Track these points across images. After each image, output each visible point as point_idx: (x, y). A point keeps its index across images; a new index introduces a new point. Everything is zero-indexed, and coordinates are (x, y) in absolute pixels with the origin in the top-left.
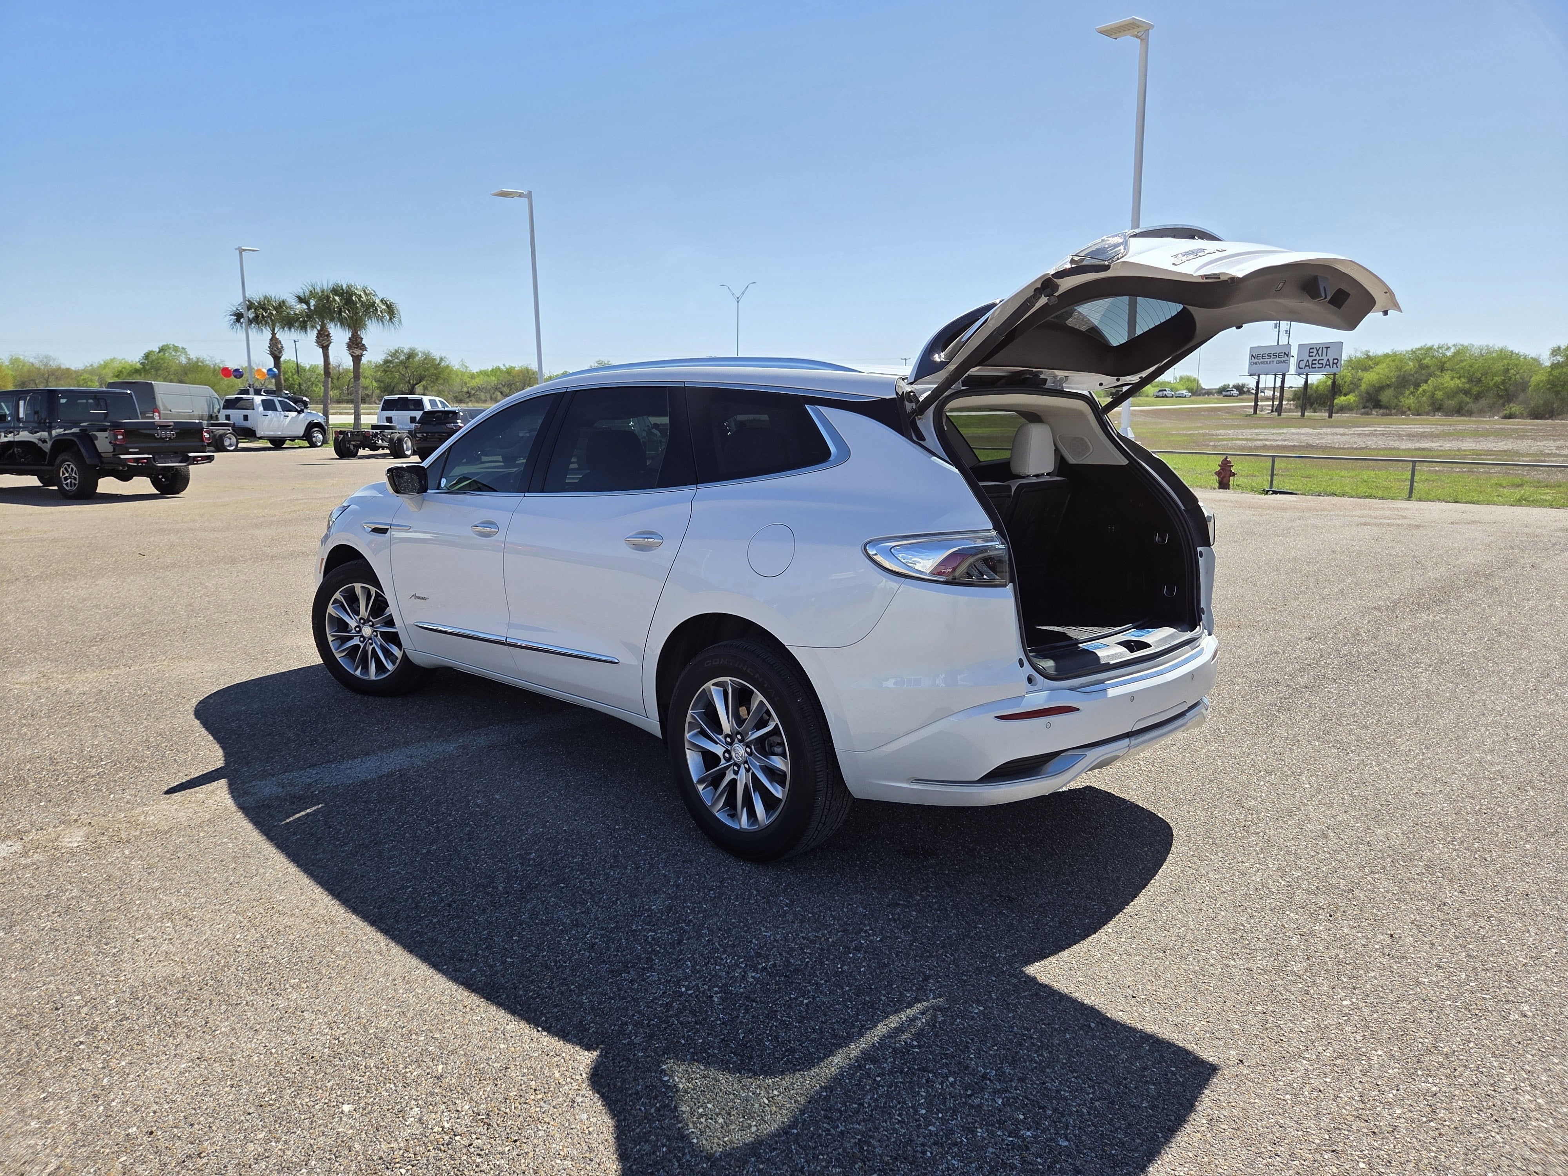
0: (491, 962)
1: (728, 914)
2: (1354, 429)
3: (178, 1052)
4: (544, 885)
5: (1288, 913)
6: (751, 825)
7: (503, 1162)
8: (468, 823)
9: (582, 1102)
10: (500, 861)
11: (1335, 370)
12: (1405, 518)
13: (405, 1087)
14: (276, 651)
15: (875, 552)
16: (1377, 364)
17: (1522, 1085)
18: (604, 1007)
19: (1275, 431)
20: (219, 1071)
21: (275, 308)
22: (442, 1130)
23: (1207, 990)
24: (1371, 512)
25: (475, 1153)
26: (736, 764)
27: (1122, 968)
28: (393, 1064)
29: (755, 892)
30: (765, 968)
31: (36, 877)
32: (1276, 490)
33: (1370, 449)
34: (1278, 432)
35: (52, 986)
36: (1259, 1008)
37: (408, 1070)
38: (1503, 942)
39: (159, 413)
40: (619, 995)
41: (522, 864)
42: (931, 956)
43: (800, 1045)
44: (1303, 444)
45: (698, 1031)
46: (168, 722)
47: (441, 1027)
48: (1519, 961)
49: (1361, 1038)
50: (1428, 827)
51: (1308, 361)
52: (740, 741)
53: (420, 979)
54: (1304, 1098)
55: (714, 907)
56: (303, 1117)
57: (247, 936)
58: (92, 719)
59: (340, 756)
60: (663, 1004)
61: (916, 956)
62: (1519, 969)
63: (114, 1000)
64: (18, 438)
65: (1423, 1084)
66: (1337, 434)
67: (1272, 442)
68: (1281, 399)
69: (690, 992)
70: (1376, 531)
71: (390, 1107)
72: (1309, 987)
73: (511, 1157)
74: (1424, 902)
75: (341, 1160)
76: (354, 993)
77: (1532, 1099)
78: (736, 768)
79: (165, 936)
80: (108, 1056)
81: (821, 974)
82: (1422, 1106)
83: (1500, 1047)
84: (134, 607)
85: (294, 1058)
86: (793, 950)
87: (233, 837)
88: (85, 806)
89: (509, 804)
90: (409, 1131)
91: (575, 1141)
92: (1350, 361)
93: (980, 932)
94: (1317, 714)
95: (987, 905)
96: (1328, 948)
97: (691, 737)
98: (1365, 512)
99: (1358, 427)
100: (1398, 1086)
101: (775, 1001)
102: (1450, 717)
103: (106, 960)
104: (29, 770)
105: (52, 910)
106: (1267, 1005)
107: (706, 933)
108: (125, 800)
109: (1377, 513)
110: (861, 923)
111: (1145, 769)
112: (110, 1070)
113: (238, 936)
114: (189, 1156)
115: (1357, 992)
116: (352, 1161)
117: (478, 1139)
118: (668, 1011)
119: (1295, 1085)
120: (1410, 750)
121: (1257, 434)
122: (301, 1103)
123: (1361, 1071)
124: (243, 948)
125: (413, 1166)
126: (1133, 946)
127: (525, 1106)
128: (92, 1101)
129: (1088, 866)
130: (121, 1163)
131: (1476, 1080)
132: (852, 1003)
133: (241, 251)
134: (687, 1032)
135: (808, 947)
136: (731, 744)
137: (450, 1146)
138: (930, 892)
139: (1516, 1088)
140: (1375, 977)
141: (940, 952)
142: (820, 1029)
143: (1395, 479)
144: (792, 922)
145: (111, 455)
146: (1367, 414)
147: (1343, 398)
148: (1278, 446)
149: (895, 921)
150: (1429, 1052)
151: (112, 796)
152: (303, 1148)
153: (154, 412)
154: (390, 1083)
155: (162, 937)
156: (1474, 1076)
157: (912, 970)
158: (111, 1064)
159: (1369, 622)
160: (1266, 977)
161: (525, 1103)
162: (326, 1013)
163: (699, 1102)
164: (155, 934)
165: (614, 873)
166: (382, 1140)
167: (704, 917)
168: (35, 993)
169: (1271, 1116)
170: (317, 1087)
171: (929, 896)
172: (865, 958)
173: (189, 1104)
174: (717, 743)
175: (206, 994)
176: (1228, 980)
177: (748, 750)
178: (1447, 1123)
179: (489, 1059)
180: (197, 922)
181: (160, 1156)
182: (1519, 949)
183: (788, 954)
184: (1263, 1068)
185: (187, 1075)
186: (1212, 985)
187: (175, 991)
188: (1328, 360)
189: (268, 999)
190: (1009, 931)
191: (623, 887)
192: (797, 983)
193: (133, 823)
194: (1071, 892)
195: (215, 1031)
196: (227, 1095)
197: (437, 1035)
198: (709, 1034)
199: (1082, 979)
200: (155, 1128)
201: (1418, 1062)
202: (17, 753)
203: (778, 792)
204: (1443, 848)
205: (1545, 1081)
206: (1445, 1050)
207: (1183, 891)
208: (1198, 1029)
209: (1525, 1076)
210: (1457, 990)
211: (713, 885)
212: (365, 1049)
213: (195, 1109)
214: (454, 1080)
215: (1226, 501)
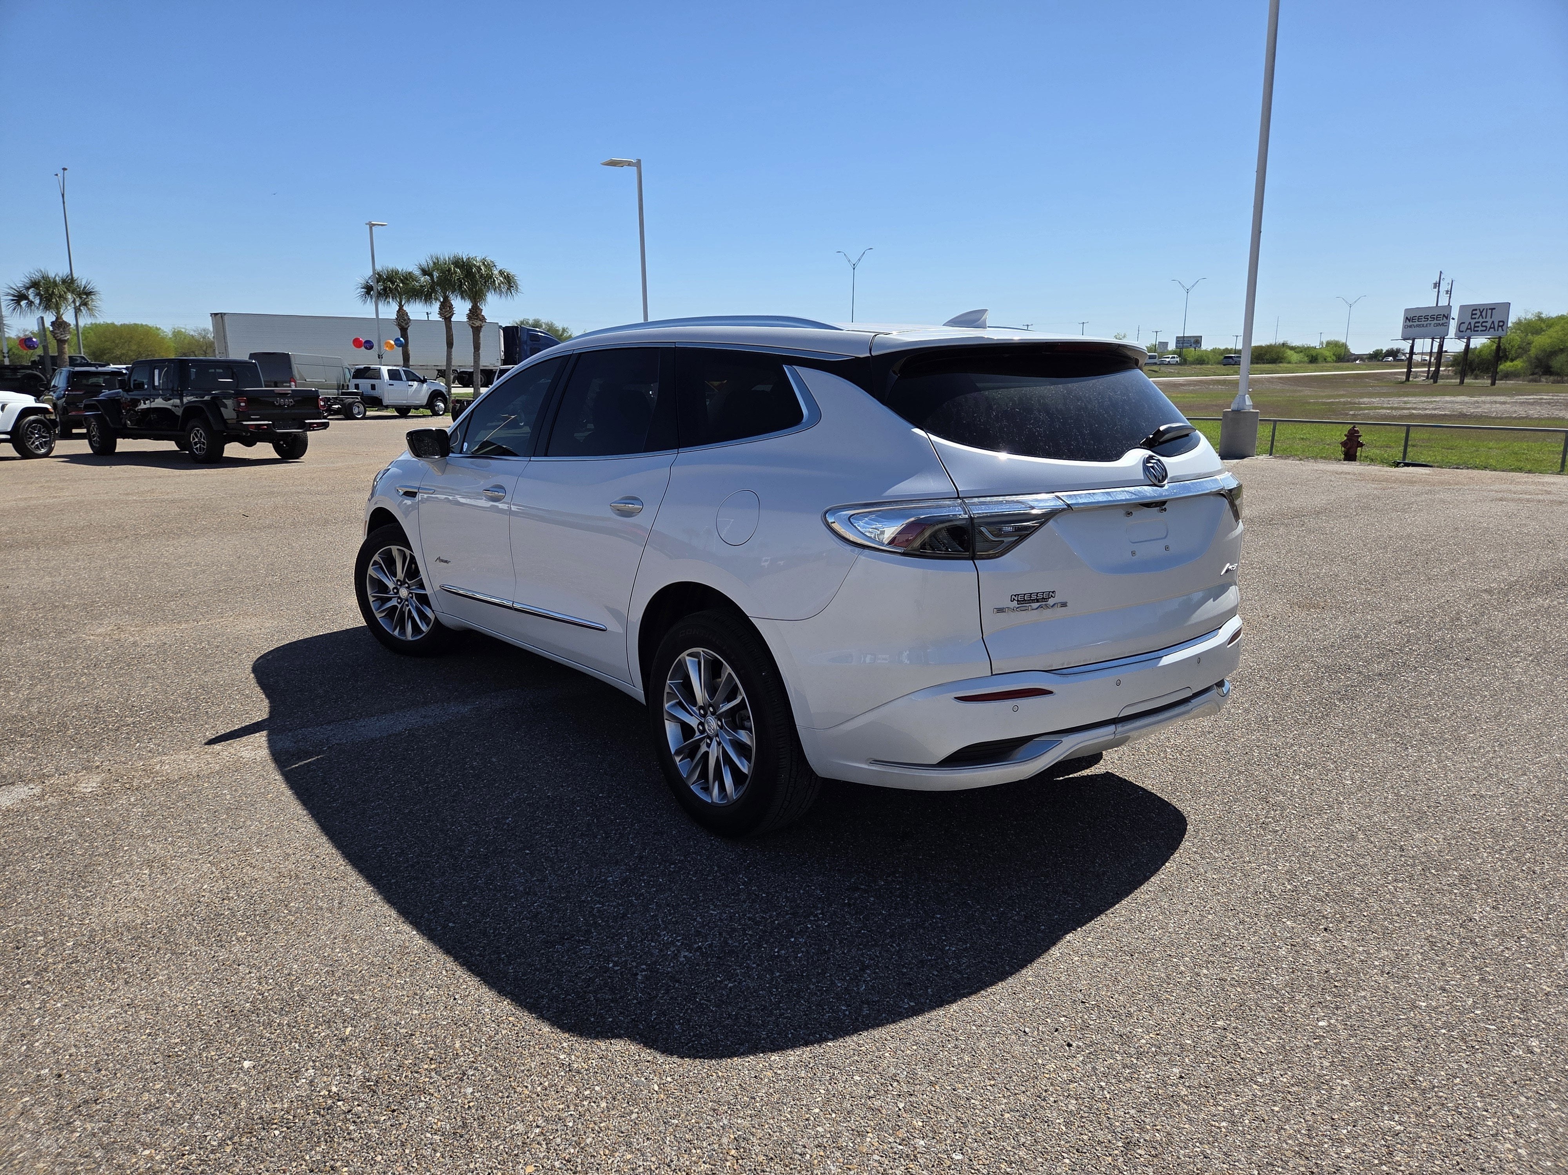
0: (433, 926)
1: (681, 890)
2: (1516, 397)
3: (112, 997)
4: (510, 851)
5: (1284, 920)
6: (722, 799)
7: (374, 1132)
8: (458, 785)
9: (472, 1075)
10: (476, 824)
11: (1500, 333)
12: (1549, 493)
13: (309, 1047)
14: (335, 610)
15: (833, 521)
16: (1550, 326)
17: (1505, 1131)
18: (527, 979)
19: (1426, 399)
20: (143, 1019)
21: (402, 281)
22: (329, 1094)
23: (1167, 999)
24: (1512, 487)
25: (351, 1120)
26: (709, 737)
27: (1080, 970)
28: (305, 1023)
29: (716, 868)
30: (700, 948)
31: (43, 820)
32: (1410, 462)
33: (1531, 418)
34: (1429, 400)
35: (22, 926)
36: (1220, 1023)
37: (317, 1030)
38: (1529, 966)
39: (295, 382)
40: (546, 967)
41: (496, 828)
42: (876, 945)
43: (710, 1030)
44: (1455, 413)
45: (611, 1008)
46: (214, 675)
47: (363, 989)
48: (1542, 989)
49: (1329, 1064)
50: (1477, 833)
51: (1470, 323)
52: (713, 714)
53: (359, 939)
54: (1243, 1126)
55: (669, 881)
56: (203, 1070)
57: (213, 886)
58: (148, 671)
59: (359, 713)
60: (585, 978)
61: (860, 945)
62: (1539, 999)
63: (72, 943)
64: (153, 405)
65: (1386, 1122)
66: (1496, 402)
67: (1420, 411)
68: (1438, 365)
69: (616, 968)
70: (1512, 506)
71: (288, 1066)
72: (1284, 1003)
73: (384, 1127)
74: (1447, 917)
75: (223, 1116)
76: (293, 949)
77: (1512, 1148)
78: (708, 741)
79: (139, 883)
80: (48, 997)
81: (755, 957)
82: (1378, 1146)
83: (1491, 1086)
84: (222, 565)
85: (216, 1010)
86: (734, 930)
87: (234, 788)
88: (110, 753)
89: (503, 768)
90: (297, 1092)
91: (452, 1115)
92: (1519, 323)
93: (936, 923)
94: (1384, 705)
95: (952, 894)
96: (1319, 962)
97: (669, 708)
98: (1505, 487)
99: (1521, 395)
100: (1356, 1121)
101: (699, 982)
102: (1537, 712)
103: (79, 903)
104: (73, 717)
105: (47, 852)
106: (1230, 1020)
107: (653, 908)
108: (148, 749)
109: (1519, 488)
110: (814, 907)
111: (1171, 757)
112: (45, 1011)
113: (205, 887)
114: (86, 1102)
115: (1339, 1012)
116: (233, 1118)
117: (359, 1105)
118: (589, 986)
119: (1236, 1111)
120: (1480, 747)
121: (1405, 403)
122: (206, 1057)
123: (1317, 1102)
124: (206, 898)
125: (288, 1128)
126: (1099, 947)
127: (416, 1075)
128: (18, 1040)
129: (1075, 858)
130: (22, 1103)
131: (1451, 1121)
132: (777, 990)
133: (371, 226)
134: (600, 1009)
135: (750, 928)
136: (704, 716)
137: (330, 1111)
138: (896, 877)
139: (1497, 1134)
140: (1364, 997)
141: (887, 942)
142: (736, 1015)
143: (1549, 451)
144: (743, 902)
145: (234, 421)
146: (1536, 381)
147: (1509, 364)
148: (1426, 415)
149: (849, 905)
150: (1404, 1085)
151: (138, 744)
152: (193, 1102)
153: (290, 382)
154: (296, 1042)
155: (137, 883)
156: (1450, 1117)
157: (852, 958)
158: (48, 1005)
159: (1474, 606)
160: (1239, 990)
161: (417, 1072)
162: (260, 968)
163: (588, 1084)
164: (130, 880)
165: (582, 842)
166: (268, 1099)
167: (657, 891)
168: (5, 931)
169: (1198, 1144)
170: (227, 1041)
171: (894, 881)
172: (806, 944)
173: (104, 1049)
174: (692, 715)
175: (157, 943)
176: (1194, 990)
177: (719, 723)
178: (1402, 1168)
179: (398, 1024)
180: (172, 871)
181: (60, 1098)
182: (1545, 975)
183: (729, 934)
184: (1205, 1089)
185: (112, 1020)
186: (1174, 994)
187: (130, 937)
188: (1493, 322)
189: (211, 950)
190: (968, 923)
191: (586, 856)
192: (728, 965)
193: (148, 771)
194: (1048, 885)
195: (153, 978)
196: (141, 1041)
197: (357, 997)
198: (621, 1013)
199: (1031, 979)
200: (65, 1071)
201: (1388, 1096)
202: (69, 701)
203: (744, 767)
204: (1487, 857)
205: (1534, 1128)
206: (1424, 1084)
207: (1173, 890)
208: (1145, 1041)
209: (1512, 1121)
210: (1458, 1017)
211: (676, 859)
212: (284, 1006)
213: (108, 1055)
214: (357, 1045)
215: (1349, 473)
